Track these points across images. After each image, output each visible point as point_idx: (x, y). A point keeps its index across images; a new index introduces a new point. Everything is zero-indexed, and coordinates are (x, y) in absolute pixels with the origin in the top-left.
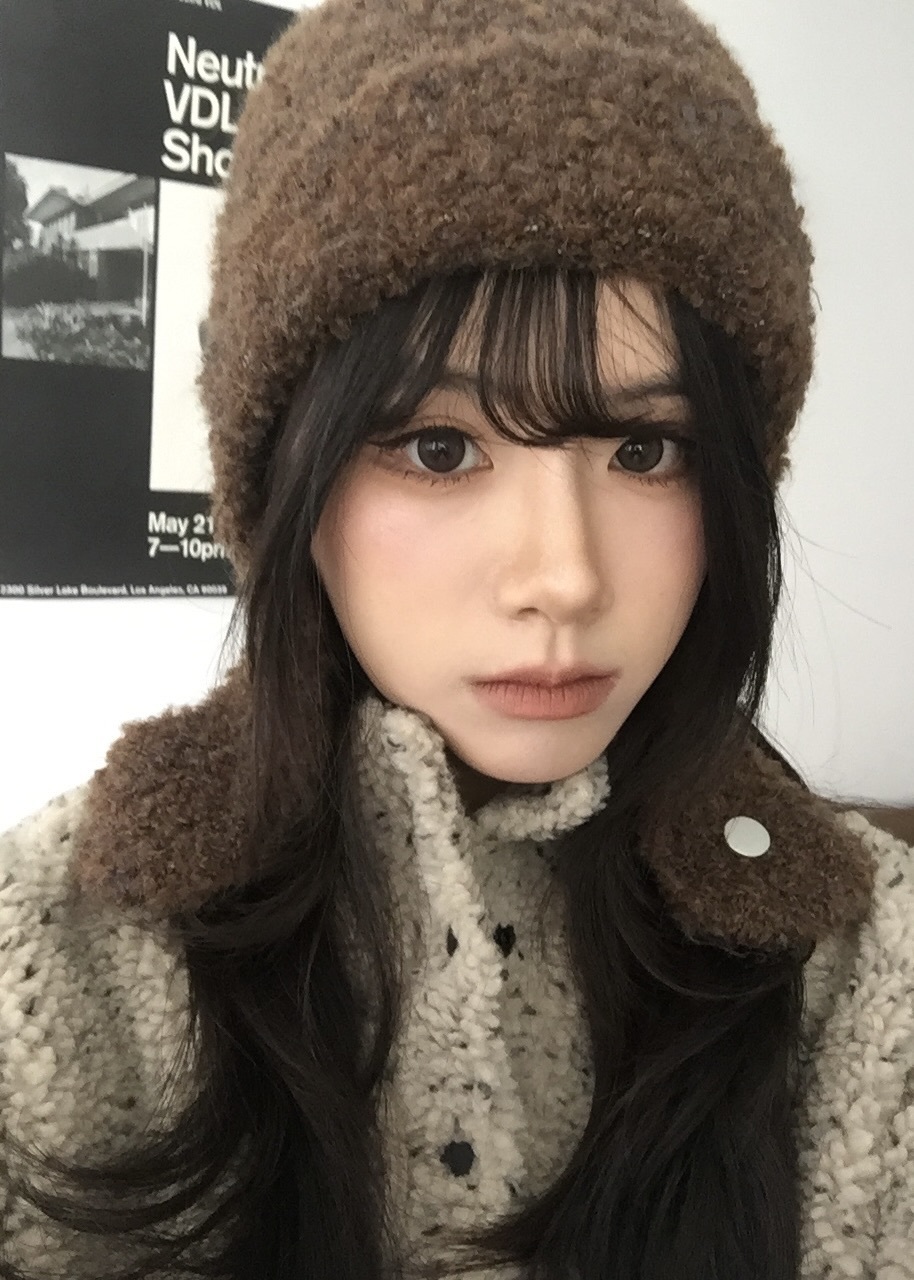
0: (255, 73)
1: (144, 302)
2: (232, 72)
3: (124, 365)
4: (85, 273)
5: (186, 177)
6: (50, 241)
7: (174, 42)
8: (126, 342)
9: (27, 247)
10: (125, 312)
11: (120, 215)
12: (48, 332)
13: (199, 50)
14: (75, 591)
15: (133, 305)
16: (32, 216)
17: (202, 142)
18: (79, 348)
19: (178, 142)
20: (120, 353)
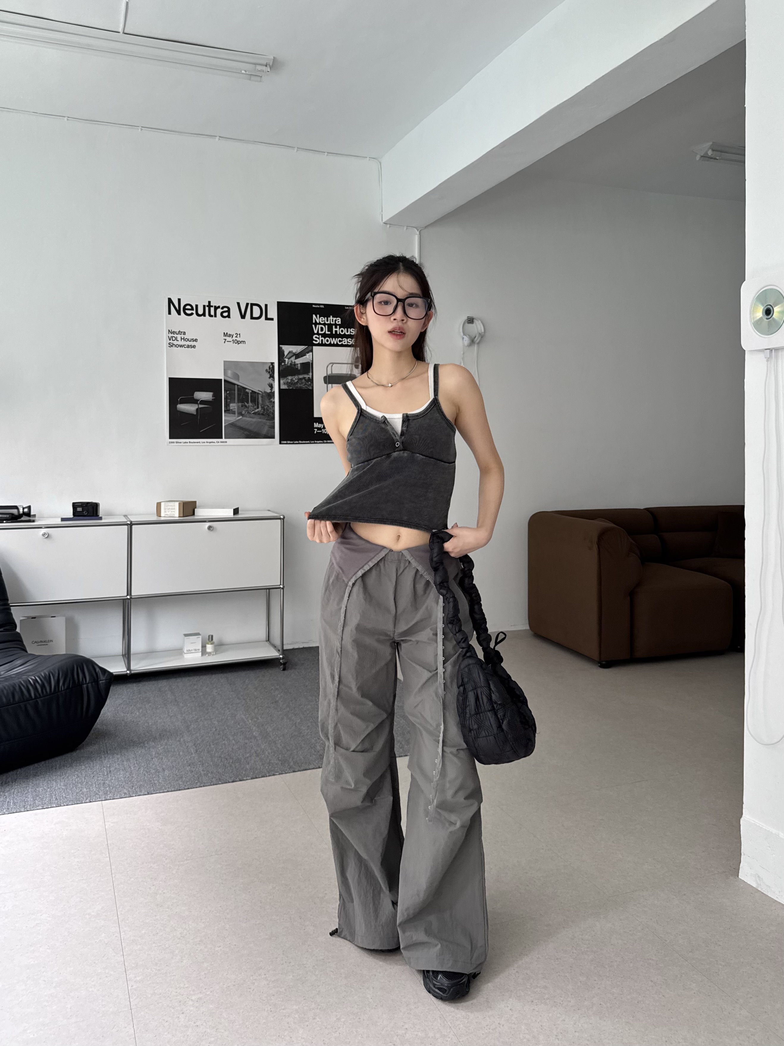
0: (333, 320)
1: (311, 374)
2: (327, 321)
3: (306, 388)
4: (297, 368)
5: (318, 345)
6: (289, 363)
7: (314, 316)
8: (307, 383)
9: (285, 364)
10: (306, 376)
11: (305, 355)
12: (290, 382)
13: (320, 317)
14: (298, 442)
15: (308, 375)
16: (285, 358)
17: (322, 337)
18: (297, 386)
19: (316, 337)
20: (306, 386)
